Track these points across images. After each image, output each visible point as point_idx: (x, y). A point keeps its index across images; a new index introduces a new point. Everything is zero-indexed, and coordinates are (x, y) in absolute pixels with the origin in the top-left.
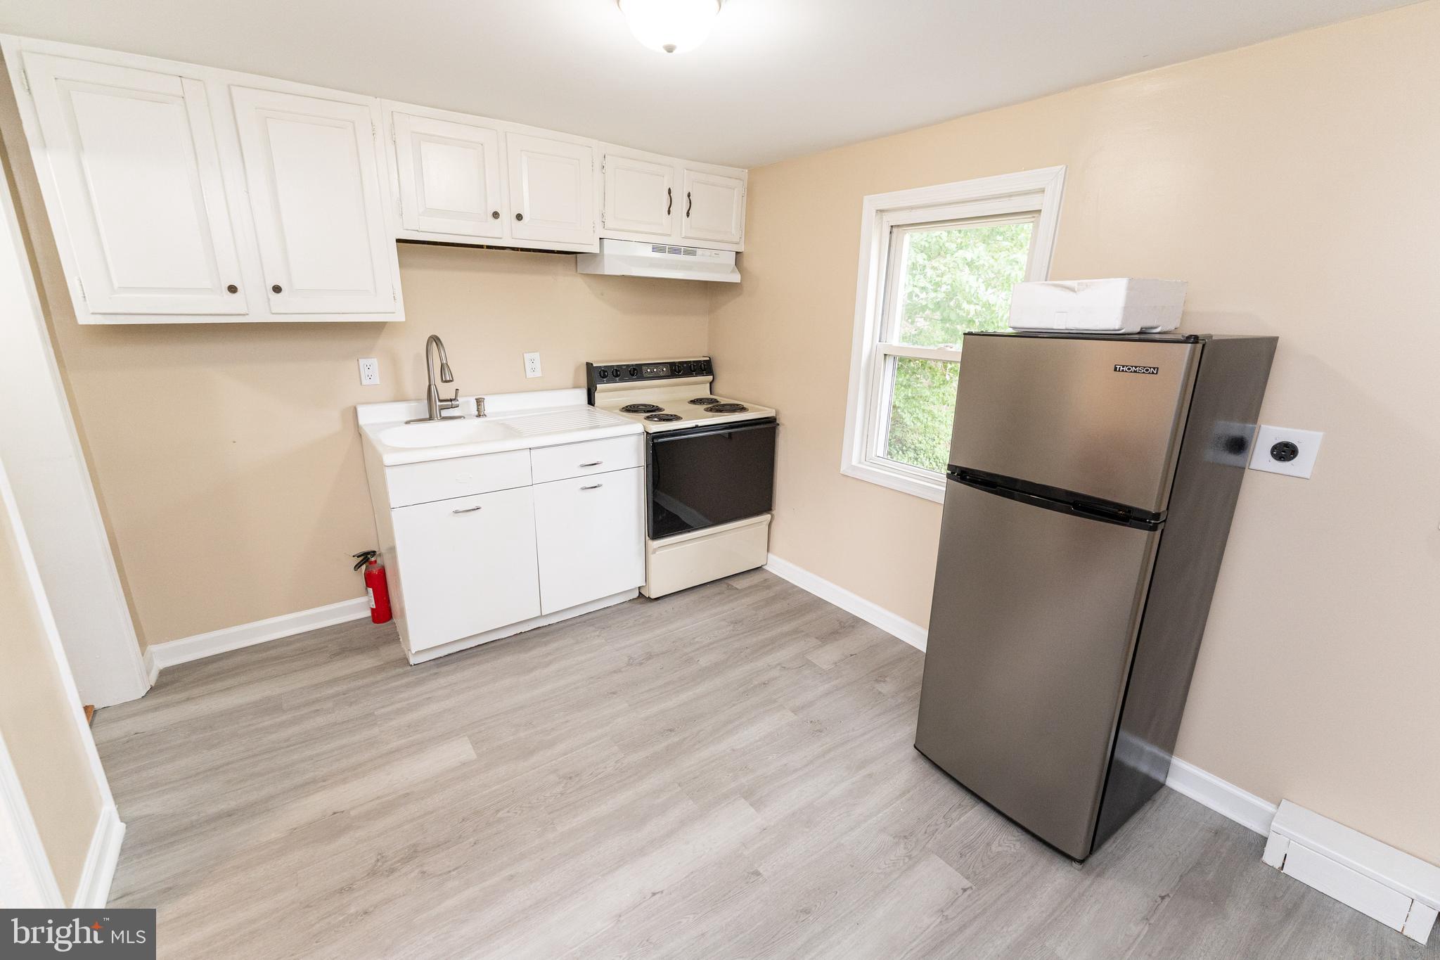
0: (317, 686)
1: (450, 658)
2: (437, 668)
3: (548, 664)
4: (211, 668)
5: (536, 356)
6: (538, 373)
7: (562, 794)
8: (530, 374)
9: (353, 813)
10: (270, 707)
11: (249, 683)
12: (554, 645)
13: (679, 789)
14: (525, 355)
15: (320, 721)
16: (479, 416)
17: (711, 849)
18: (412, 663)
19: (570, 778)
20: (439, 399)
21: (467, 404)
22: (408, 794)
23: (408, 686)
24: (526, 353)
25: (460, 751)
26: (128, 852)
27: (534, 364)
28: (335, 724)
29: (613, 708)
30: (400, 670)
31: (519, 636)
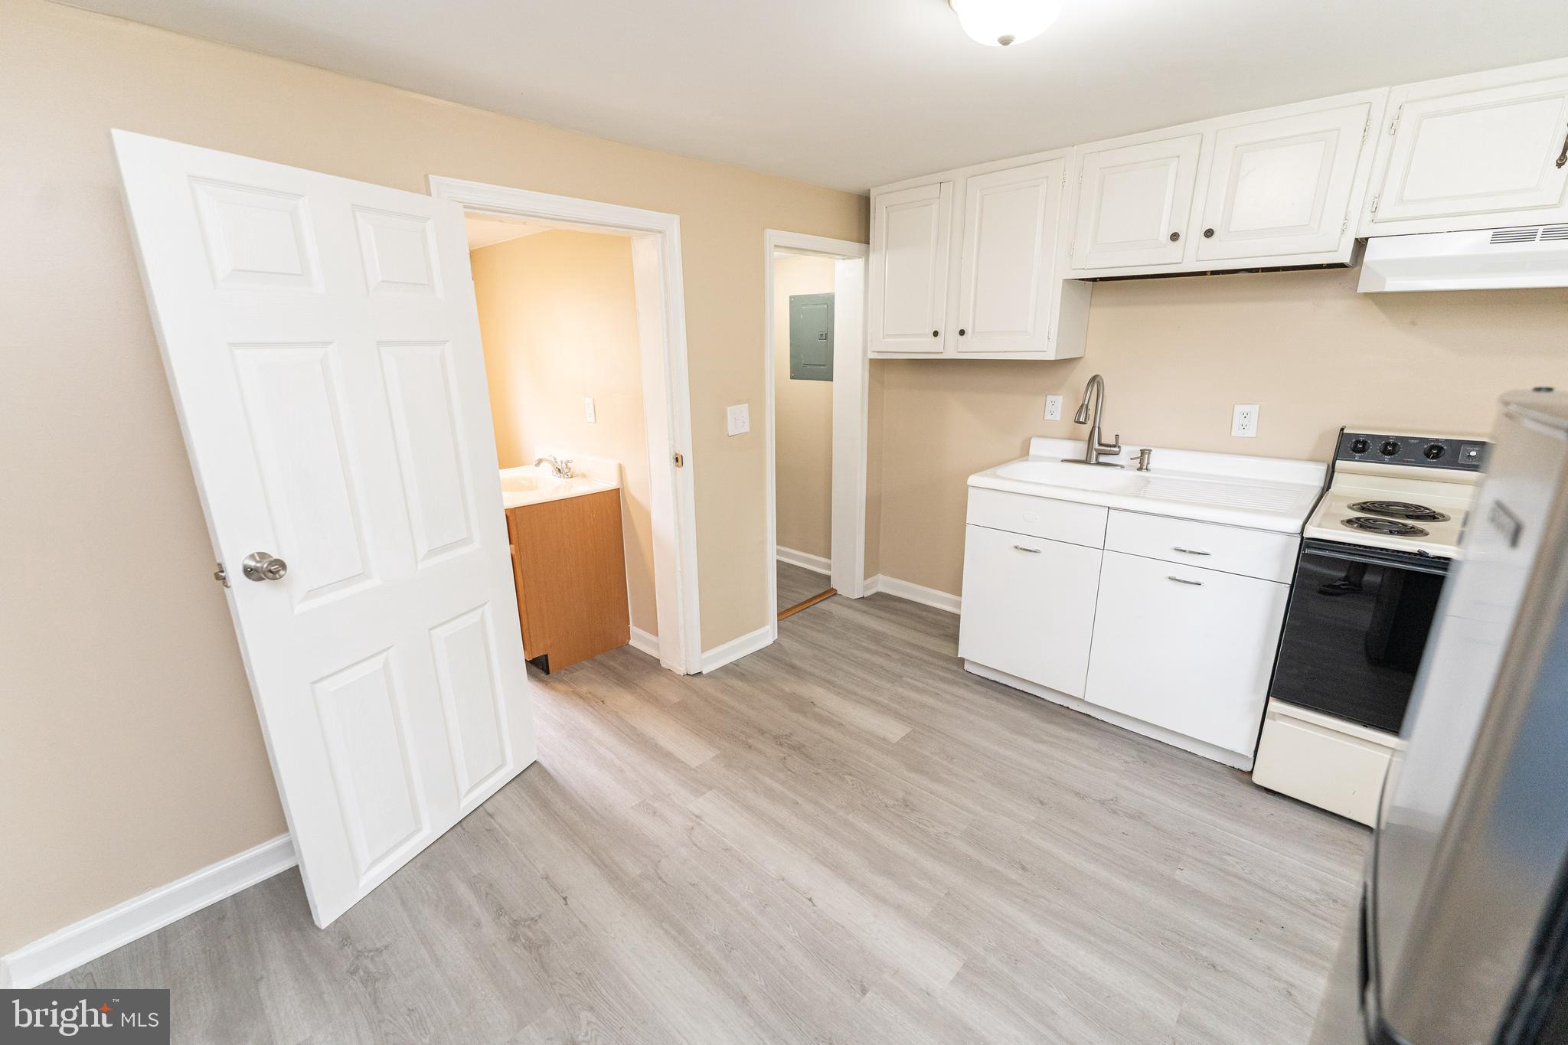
0: (909, 644)
1: (994, 685)
2: (975, 683)
3: (1043, 742)
4: (892, 604)
5: (1254, 409)
6: (1251, 432)
7: (886, 806)
8: (1237, 432)
9: (816, 710)
10: (877, 637)
11: (892, 621)
12: (1073, 736)
13: (943, 895)
14: (1236, 406)
15: (880, 661)
16: (1140, 469)
17: (878, 939)
18: (965, 668)
19: (907, 806)
20: (1099, 443)
21: (1127, 453)
22: (842, 725)
23: (943, 680)
24: (1237, 404)
25: (894, 731)
26: (760, 654)
27: (1246, 420)
28: (881, 667)
29: (1019, 809)
30: (955, 668)
31: (1065, 710)
